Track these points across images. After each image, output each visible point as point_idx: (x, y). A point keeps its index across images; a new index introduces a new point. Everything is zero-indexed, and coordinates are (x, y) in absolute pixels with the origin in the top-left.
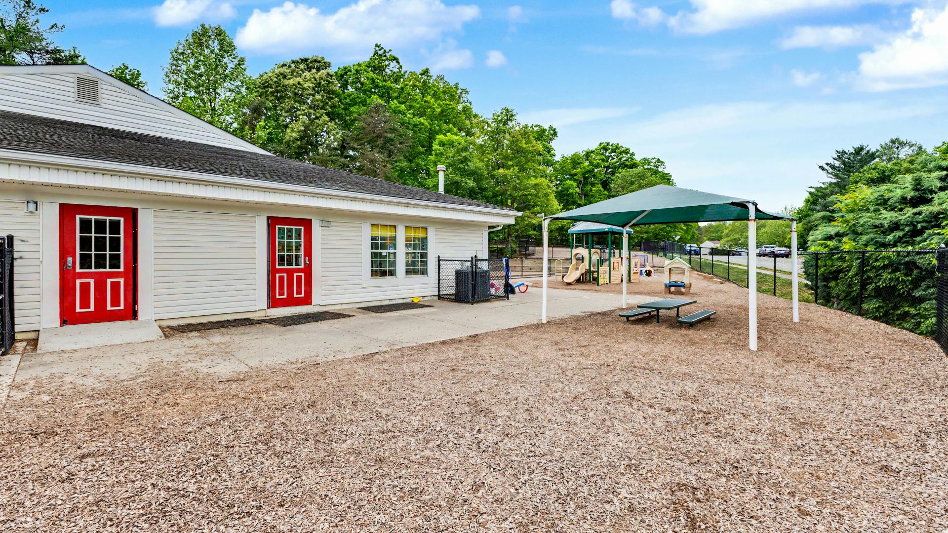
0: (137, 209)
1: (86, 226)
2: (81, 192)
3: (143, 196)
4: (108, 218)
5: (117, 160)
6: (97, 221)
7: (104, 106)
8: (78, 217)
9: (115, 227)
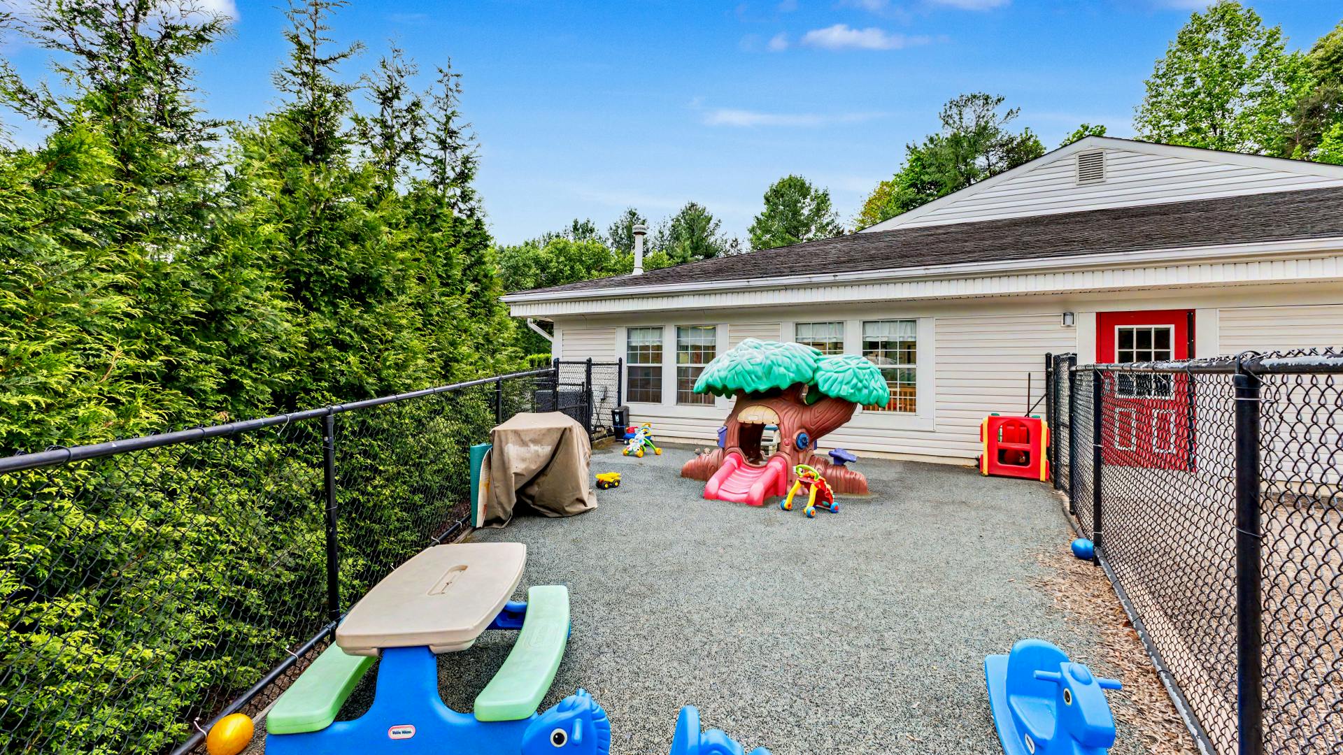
0: (1194, 311)
1: (1126, 338)
2: (1124, 296)
3: (1203, 291)
4: (1153, 327)
5: (1175, 245)
6: (1139, 332)
7: (1109, 181)
8: (1117, 328)
9: (1163, 337)
